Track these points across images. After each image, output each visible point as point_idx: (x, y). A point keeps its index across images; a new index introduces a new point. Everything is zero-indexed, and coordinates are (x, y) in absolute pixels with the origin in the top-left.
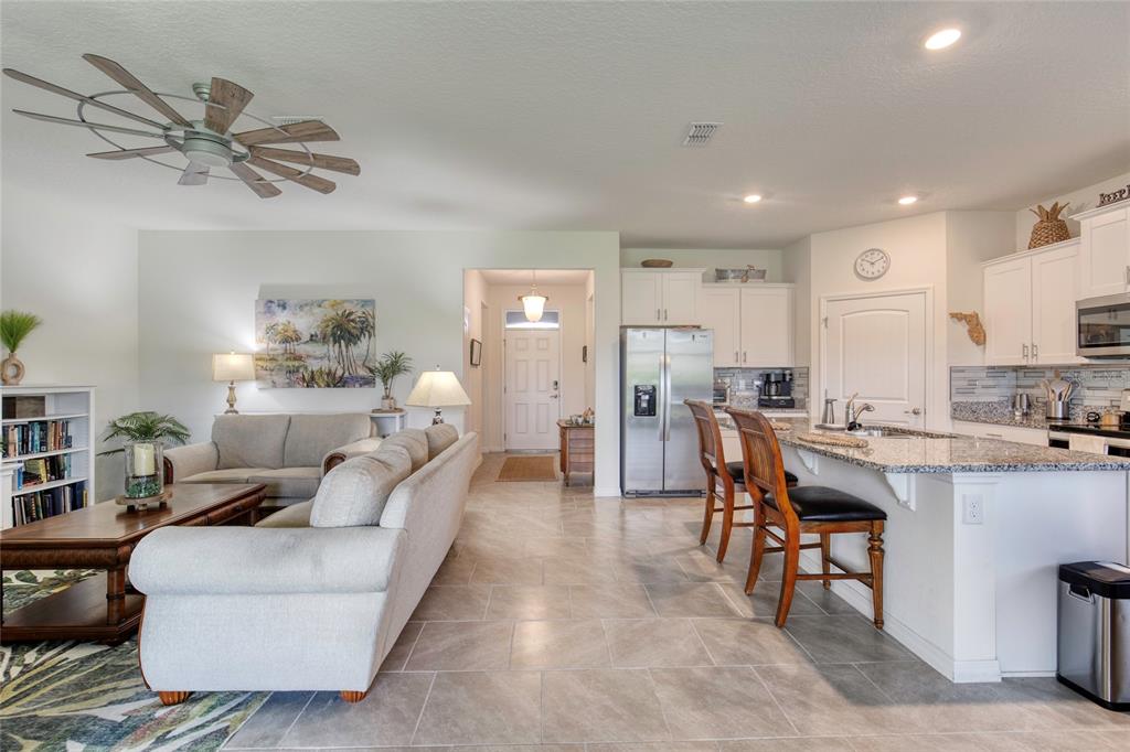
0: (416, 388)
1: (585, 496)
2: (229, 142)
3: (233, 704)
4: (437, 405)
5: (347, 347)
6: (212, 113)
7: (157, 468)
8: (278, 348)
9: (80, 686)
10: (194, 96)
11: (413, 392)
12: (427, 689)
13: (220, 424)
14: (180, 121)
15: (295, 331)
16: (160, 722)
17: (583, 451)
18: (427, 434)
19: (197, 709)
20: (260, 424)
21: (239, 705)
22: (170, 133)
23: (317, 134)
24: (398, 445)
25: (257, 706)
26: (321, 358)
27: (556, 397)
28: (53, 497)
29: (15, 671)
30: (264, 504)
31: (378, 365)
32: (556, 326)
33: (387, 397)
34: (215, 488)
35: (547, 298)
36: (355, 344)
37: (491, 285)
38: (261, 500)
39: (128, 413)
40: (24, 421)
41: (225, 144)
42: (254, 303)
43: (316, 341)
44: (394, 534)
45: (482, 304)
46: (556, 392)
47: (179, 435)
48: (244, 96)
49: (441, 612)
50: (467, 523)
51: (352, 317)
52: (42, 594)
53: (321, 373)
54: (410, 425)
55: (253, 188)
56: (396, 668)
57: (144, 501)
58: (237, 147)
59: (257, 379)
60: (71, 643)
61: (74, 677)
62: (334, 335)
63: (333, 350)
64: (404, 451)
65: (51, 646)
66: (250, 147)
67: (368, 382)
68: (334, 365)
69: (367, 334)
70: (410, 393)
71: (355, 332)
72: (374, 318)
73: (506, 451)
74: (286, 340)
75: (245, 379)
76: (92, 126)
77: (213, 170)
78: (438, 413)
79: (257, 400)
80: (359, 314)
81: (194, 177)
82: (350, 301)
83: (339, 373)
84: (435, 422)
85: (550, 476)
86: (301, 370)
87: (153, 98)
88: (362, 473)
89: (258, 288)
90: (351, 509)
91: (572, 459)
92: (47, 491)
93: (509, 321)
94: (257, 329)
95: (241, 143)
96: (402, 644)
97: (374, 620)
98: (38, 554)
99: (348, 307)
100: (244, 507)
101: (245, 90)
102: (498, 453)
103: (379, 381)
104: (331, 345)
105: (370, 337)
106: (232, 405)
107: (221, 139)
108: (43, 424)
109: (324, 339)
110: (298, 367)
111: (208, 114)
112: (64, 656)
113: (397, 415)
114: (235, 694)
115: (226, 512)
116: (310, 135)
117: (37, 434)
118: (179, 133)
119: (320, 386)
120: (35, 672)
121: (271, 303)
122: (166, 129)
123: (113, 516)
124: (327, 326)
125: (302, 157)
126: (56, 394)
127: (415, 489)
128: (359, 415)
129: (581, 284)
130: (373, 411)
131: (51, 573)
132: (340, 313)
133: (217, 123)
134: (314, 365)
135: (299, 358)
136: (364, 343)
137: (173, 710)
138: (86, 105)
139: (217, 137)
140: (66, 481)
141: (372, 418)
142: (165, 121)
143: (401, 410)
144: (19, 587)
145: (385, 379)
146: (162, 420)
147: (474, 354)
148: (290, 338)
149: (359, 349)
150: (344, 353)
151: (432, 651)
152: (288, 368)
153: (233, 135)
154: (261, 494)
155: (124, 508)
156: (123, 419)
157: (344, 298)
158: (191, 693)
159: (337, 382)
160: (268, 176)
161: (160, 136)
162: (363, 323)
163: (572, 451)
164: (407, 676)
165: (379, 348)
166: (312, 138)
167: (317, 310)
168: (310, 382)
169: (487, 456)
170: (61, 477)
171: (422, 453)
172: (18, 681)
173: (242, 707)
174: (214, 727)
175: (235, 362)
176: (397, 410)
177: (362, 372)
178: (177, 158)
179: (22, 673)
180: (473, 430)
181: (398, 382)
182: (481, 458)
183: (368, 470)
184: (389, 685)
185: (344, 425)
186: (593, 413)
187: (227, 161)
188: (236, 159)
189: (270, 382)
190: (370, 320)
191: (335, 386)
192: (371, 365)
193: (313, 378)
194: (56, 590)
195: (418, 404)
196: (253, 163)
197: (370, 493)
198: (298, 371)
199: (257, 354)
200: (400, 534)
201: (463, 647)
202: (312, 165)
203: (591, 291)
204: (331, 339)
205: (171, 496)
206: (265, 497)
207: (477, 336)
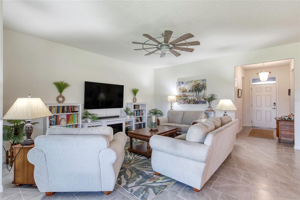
0: (218, 104)
1: (290, 148)
2: (169, 45)
3: (168, 180)
4: (225, 110)
5: (198, 93)
6: (165, 39)
7: (156, 121)
8: (182, 94)
9: (142, 165)
10: (162, 36)
11: (217, 106)
12: (218, 197)
13: (169, 112)
14: (159, 43)
15: (185, 89)
16: (154, 178)
17: (288, 130)
18: (221, 119)
19: (161, 178)
20: (177, 113)
21: (169, 181)
22: (158, 46)
23: (188, 37)
24: (211, 121)
25: (173, 183)
26: (192, 96)
27: (275, 108)
28: (141, 125)
29: (134, 158)
30: (178, 133)
31: (207, 98)
32: (275, 82)
33: (210, 107)
34: (168, 127)
35: (270, 73)
36: (201, 92)
37: (246, 70)
38: (177, 132)
39: (152, 109)
40: (136, 110)
41: (168, 46)
42: (176, 83)
43: (190, 92)
44: (208, 147)
45: (242, 77)
46: (275, 107)
47: (161, 114)
48: (171, 32)
49: (224, 174)
50: (236, 148)
51: (200, 85)
52: (138, 144)
53: (192, 100)
54: (217, 115)
55: (175, 55)
56: (209, 187)
57: (154, 128)
58: (171, 46)
59: (177, 101)
60: (141, 155)
61: (141, 162)
62: (195, 90)
63: (195, 94)
64: (213, 123)
65: (139, 155)
66: (173, 45)
67: (204, 103)
68: (195, 98)
69: (204, 89)
70: (217, 105)
71: (200, 89)
72: (206, 84)
73: (252, 127)
74: (183, 92)
75: (174, 102)
76: (145, 49)
77: (166, 52)
78: (225, 112)
79: (177, 107)
80: (202, 84)
81: (163, 55)
82: (199, 80)
83: (197, 100)
84: (224, 115)
85: (272, 138)
86: (187, 99)
87: (154, 40)
88: (199, 128)
89: (177, 80)
90: (196, 137)
91: (282, 132)
92: (140, 124)
93: (253, 82)
94: (177, 89)
95: (171, 44)
96: (211, 180)
97: (202, 170)
98: (137, 136)
99: (199, 82)
100: (173, 133)
101: (171, 31)
102: (249, 127)
103: (207, 102)
104: (194, 93)
105: (205, 90)
106: (171, 108)
107: (167, 45)
108: (139, 110)
109: (193, 91)
110: (186, 99)
111: (165, 40)
112: (140, 158)
113: (213, 112)
114: (169, 178)
115: (169, 133)
116: (187, 37)
117: (138, 112)
118: (159, 46)
119: (191, 104)
120: (136, 159)
121: (180, 83)
122: (157, 46)
123: (149, 131)
124: (193, 87)
125: (185, 44)
126: (141, 105)
127: (215, 135)
128: (201, 112)
129: (288, 65)
130: (206, 111)
131: (140, 140)
132: (196, 84)
133: (166, 41)
134: (190, 98)
135: (186, 96)
136: (203, 91)
137: (157, 177)
138: (144, 45)
139: (166, 45)
140: (143, 122)
141: (205, 113)
142: (156, 44)
143: (214, 111)
144: (135, 142)
145: (209, 102)
146: (158, 111)
147: (239, 93)
148: (184, 91)
149: (202, 94)
150: (198, 95)
151: (221, 185)
152: (184, 99)
153: (170, 43)
154: (177, 130)
155: (150, 129)
156: (151, 110)
157: (197, 80)
158: (160, 174)
159: (196, 102)
160: (178, 51)
161: (156, 48)
162: (203, 86)
163: (282, 129)
164: (212, 190)
165: (207, 93)
166: (187, 38)
167: (191, 83)
168: (189, 102)
169: (244, 128)
170: (142, 121)
171: (219, 124)
172: (134, 160)
173: (170, 182)
174: (164, 184)
175: (172, 98)
176: (213, 111)
177: (203, 100)
178: (159, 52)
179: (135, 159)
180: (238, 119)
181: (213, 102)
182: (242, 128)
183: (201, 128)
184: (206, 191)
185: (197, 114)
186: (293, 116)
187: (168, 50)
188: (170, 49)
189: (179, 102)
190: (205, 85)
191: (195, 104)
192: (205, 98)
193: (190, 101)
194: (140, 144)
195: (219, 109)
196: (175, 49)
197: (201, 134)
198: (186, 100)
199: (177, 95)
200: (210, 147)
201: (231, 188)
202: (188, 45)
203: (292, 67)
204: (194, 91)
205: (158, 128)
206: (178, 131)
207: (240, 88)
